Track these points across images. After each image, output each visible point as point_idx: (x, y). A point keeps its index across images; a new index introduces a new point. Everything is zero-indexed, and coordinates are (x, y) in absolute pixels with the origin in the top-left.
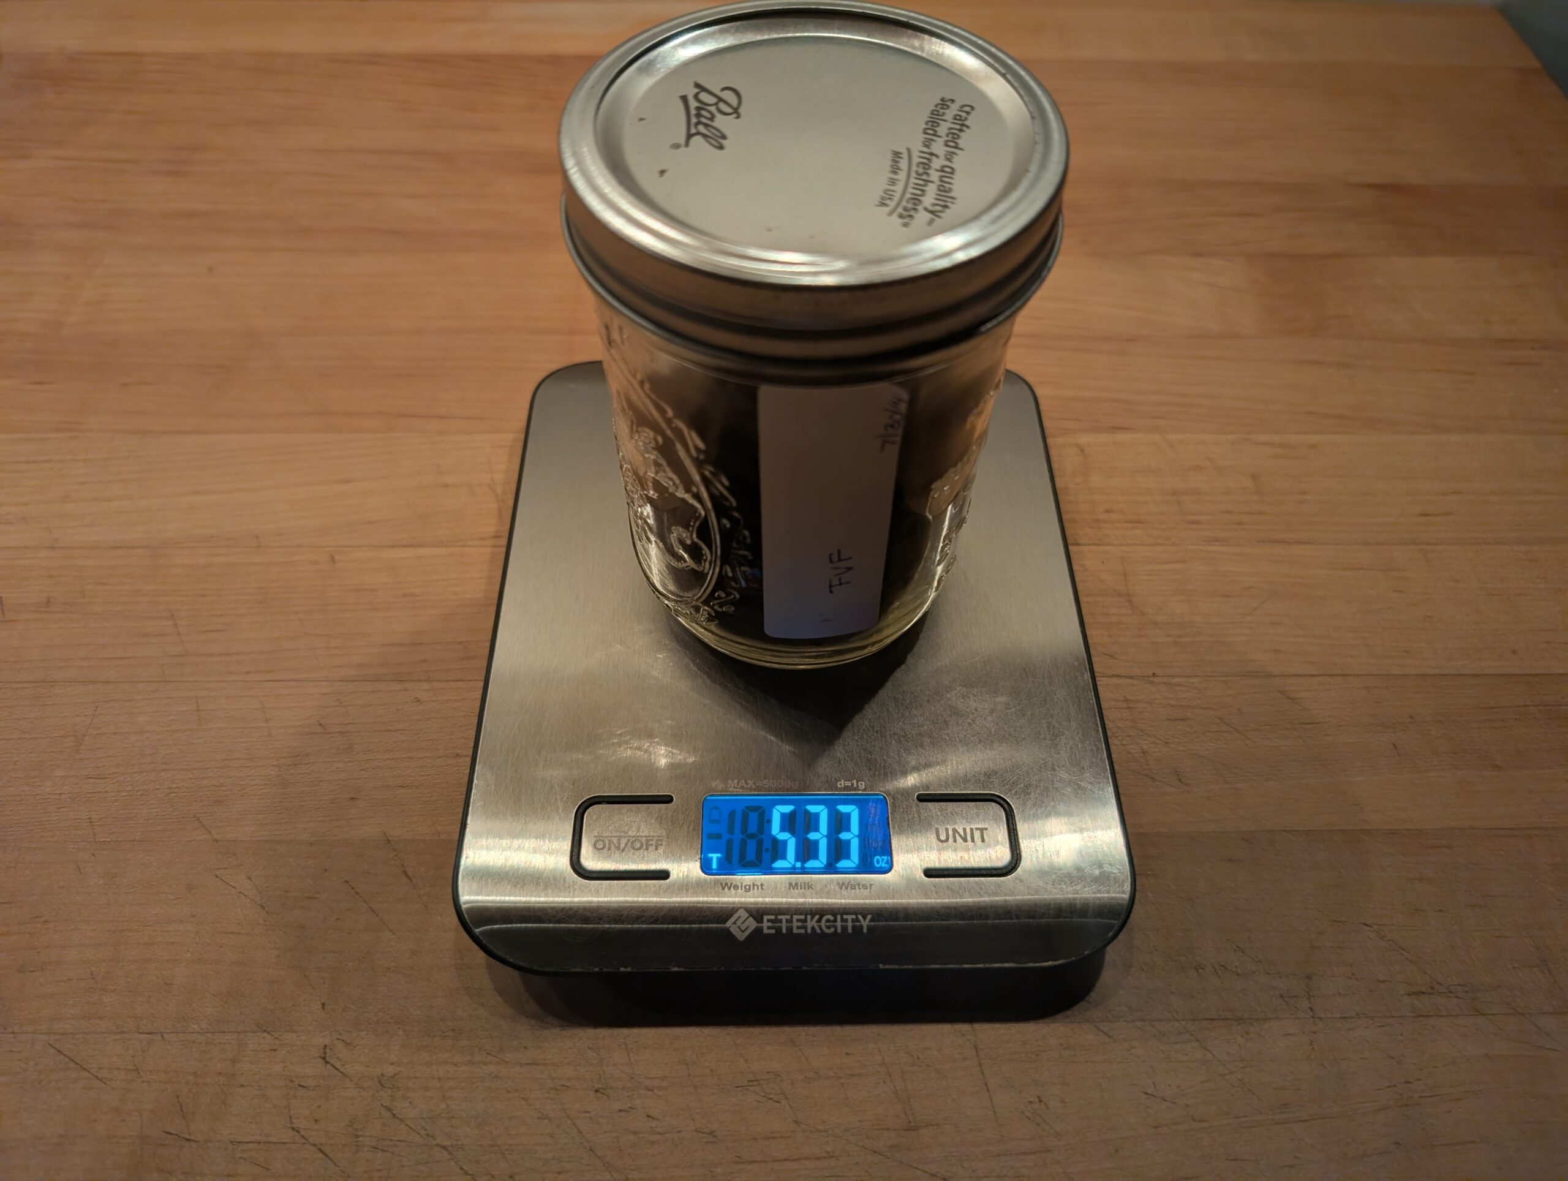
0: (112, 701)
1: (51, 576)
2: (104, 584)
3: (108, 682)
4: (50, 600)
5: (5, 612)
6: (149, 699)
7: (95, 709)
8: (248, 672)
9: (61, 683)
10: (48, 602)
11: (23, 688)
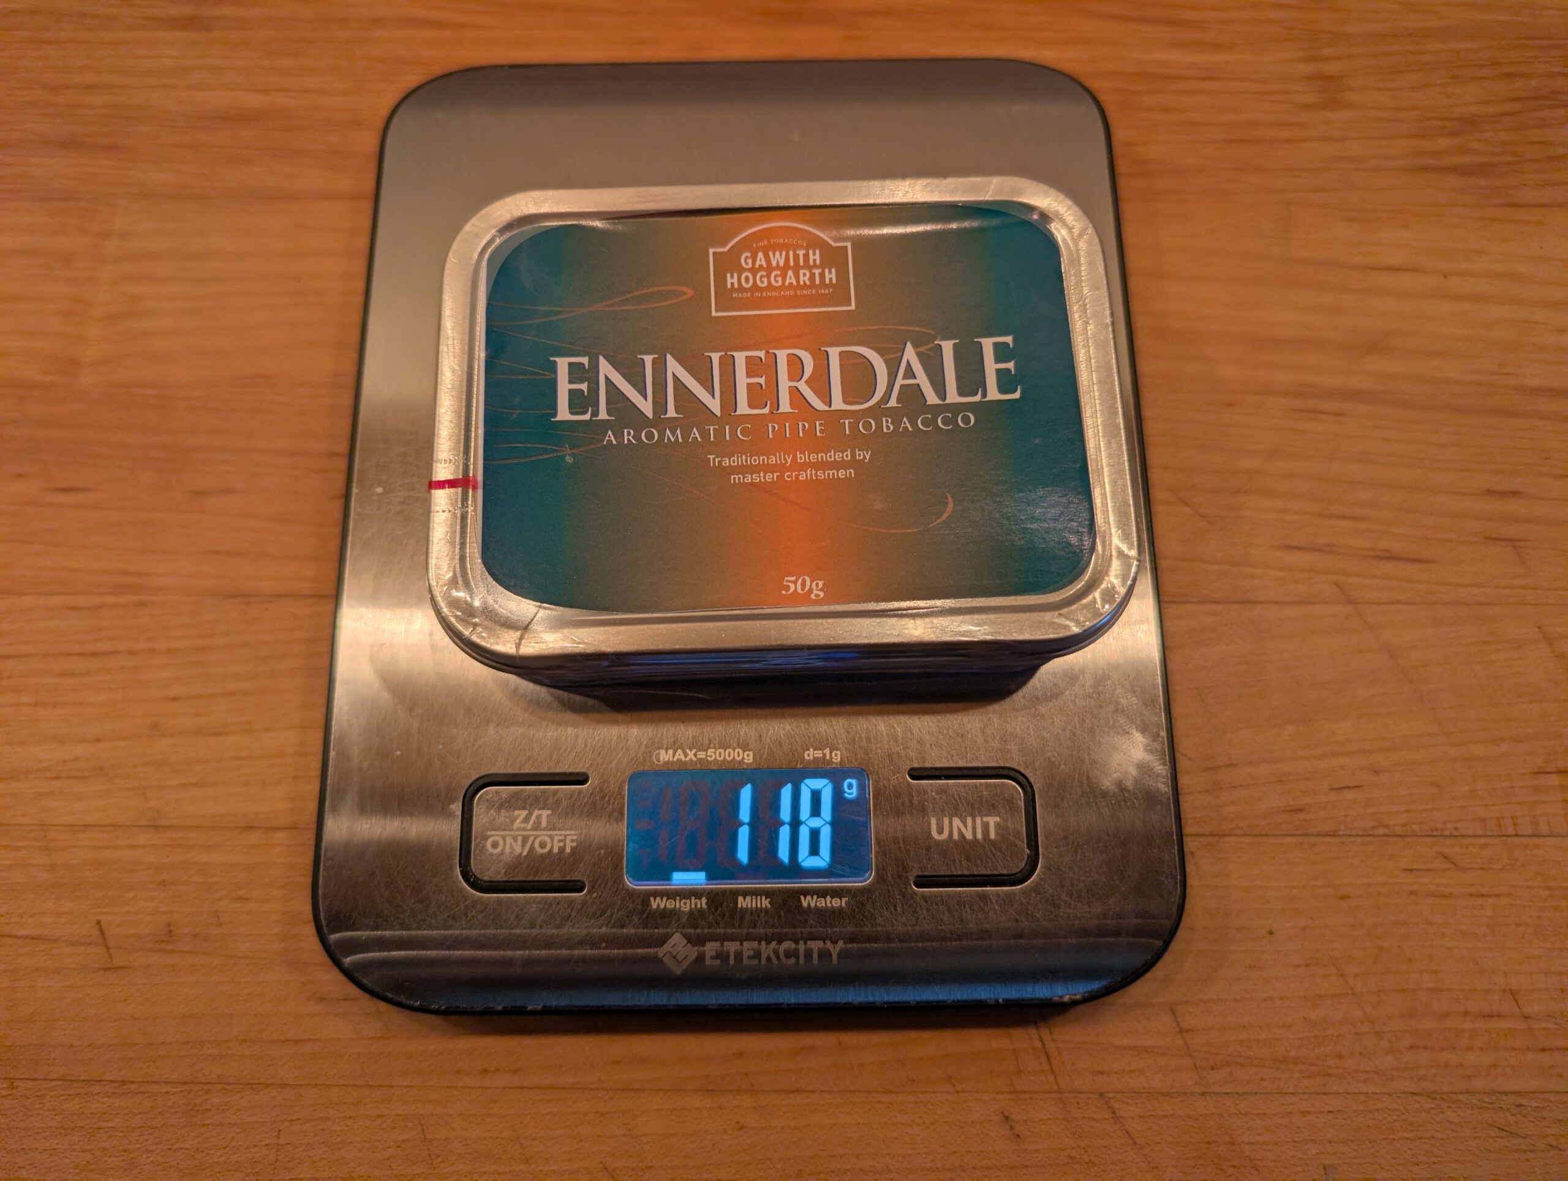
0: (298, 1119)
1: (163, 883)
2: (247, 899)
3: (284, 1086)
4: (171, 928)
5: (111, 951)
6: (350, 1118)
7: (277, 1133)
8: (485, 1071)
9: (220, 1086)
10: (169, 933)
11: (167, 1093)
